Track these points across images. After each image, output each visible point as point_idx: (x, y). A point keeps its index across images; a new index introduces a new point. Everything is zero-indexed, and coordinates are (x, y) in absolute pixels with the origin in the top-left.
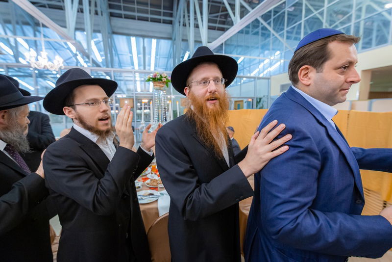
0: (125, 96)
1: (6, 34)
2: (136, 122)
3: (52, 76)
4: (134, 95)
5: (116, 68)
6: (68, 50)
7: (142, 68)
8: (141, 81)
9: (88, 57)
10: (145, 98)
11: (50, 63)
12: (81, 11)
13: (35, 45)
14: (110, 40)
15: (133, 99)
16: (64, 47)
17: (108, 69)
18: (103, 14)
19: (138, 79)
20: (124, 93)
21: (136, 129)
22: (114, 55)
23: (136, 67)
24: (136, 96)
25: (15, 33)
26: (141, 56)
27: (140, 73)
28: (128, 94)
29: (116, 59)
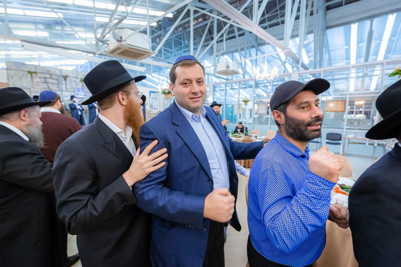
0: (330, 98)
1: (241, 59)
2: (345, 130)
3: (263, 85)
4: (348, 96)
5: (326, 67)
6: (278, 60)
7: (362, 60)
8: (358, 77)
9: (298, 62)
10: (360, 99)
11: (269, 74)
12: (297, 18)
13: (255, 62)
14: (322, 37)
15: (345, 101)
16: (275, 58)
17: (316, 70)
18: (319, 11)
19: (353, 75)
20: (330, 95)
21: (345, 138)
22: (324, 53)
23: (353, 61)
24: (350, 98)
25: (245, 57)
26: (364, 44)
27: (358, 67)
28: (335, 95)
29: (326, 57)
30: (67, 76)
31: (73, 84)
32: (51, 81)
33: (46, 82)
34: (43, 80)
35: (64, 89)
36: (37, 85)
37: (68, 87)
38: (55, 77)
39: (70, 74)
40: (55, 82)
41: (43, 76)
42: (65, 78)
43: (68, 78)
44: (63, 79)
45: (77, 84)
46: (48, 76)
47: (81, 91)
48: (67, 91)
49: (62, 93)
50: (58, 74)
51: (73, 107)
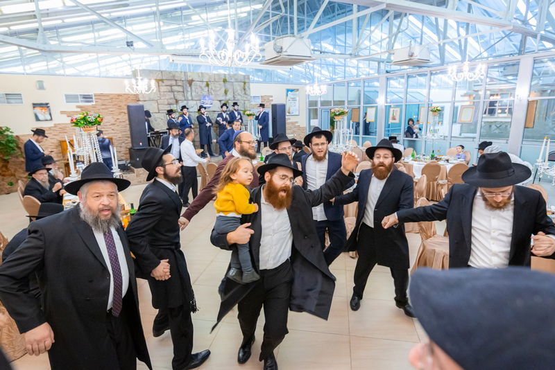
30: (192, 81)
31: (199, 90)
32: (175, 88)
33: (172, 91)
34: (169, 88)
35: (190, 98)
36: (164, 95)
37: (194, 94)
38: (180, 83)
39: (196, 78)
40: (180, 89)
41: (169, 83)
42: (190, 82)
43: (193, 84)
44: (188, 85)
45: (203, 90)
46: (174, 83)
47: (207, 98)
48: (192, 100)
49: (187, 103)
50: (183, 79)
51: (201, 121)
